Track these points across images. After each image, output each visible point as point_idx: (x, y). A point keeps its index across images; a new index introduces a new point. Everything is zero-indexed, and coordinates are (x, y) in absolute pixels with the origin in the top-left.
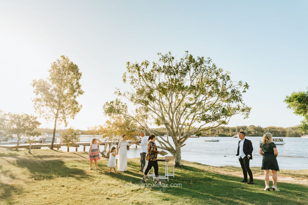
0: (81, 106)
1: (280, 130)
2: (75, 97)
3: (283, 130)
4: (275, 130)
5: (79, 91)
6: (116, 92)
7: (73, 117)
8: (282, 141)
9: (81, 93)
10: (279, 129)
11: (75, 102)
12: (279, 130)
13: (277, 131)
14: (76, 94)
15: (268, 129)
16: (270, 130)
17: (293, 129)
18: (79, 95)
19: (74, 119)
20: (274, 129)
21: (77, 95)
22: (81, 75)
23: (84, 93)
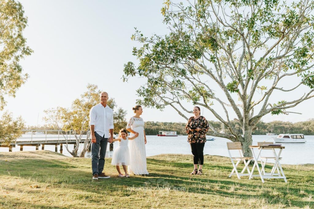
0: (26, 75)
1: (288, 126)
2: (17, 58)
3: (291, 126)
4: (281, 126)
5: (24, 49)
6: (133, 37)
7: (13, 94)
8: (303, 138)
9: (27, 52)
10: (286, 124)
11: (18, 67)
12: (286, 126)
13: (284, 127)
14: (19, 53)
15: (273, 125)
16: (275, 125)
17: (304, 124)
18: (24, 55)
19: (14, 96)
20: (281, 124)
21: (21, 56)
22: (26, 22)
23: (32, 53)
